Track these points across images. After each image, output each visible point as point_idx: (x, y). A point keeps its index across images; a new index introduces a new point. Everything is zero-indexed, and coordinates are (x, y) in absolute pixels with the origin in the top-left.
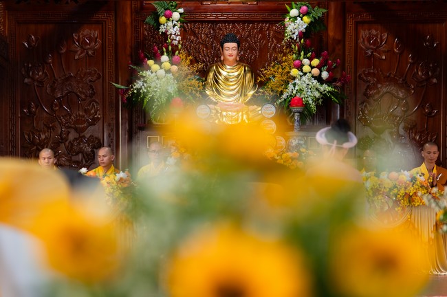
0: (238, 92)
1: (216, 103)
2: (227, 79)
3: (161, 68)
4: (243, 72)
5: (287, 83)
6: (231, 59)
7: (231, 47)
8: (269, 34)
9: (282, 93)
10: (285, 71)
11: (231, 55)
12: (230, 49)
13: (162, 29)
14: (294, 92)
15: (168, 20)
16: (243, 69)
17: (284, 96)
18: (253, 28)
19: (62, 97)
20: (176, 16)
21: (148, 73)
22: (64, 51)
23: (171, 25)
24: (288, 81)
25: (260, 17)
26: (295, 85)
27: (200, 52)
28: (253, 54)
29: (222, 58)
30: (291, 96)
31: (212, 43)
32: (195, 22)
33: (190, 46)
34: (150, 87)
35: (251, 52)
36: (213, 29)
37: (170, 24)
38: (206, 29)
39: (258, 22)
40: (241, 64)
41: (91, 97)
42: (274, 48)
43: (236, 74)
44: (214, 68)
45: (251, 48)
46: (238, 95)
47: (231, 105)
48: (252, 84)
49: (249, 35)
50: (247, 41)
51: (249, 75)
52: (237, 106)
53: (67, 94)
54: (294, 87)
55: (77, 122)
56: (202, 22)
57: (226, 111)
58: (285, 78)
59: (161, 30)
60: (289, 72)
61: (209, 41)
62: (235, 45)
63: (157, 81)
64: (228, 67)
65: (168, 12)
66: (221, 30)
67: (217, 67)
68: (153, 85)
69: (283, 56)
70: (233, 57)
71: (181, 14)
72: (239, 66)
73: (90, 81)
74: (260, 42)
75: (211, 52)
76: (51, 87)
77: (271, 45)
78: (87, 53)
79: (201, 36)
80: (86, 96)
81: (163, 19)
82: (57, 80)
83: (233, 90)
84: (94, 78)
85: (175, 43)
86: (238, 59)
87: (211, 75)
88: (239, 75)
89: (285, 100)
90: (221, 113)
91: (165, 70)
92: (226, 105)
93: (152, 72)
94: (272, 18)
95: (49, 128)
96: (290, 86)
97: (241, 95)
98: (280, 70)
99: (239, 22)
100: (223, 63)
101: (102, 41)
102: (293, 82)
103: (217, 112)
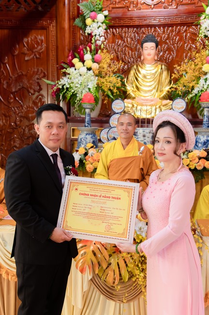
0: (154, 88)
1: (134, 98)
2: (145, 77)
3: (84, 66)
4: (160, 70)
5: (199, 78)
6: (149, 58)
7: (149, 47)
8: (186, 36)
9: (193, 88)
10: (197, 67)
11: (149, 55)
12: (149, 49)
13: (88, 31)
14: (205, 87)
15: (94, 21)
16: (160, 67)
17: (195, 91)
18: (172, 31)
19: (16, 92)
20: (101, 17)
21: (72, 69)
22: (17, 53)
23: (96, 27)
24: (200, 77)
25: (178, 21)
26: (206, 80)
27: (125, 54)
28: (171, 54)
29: (142, 58)
30: (202, 91)
31: (136, 45)
32: (122, 27)
33: (118, 49)
34: (73, 83)
35: (170, 53)
36: (138, 33)
37: (95, 25)
38: (131, 33)
39: (177, 25)
40: (159, 63)
41: (39, 92)
42: (190, 49)
43: (154, 72)
44: (135, 67)
45: (169, 50)
46: (154, 91)
47: (147, 100)
48: (167, 81)
49: (168, 38)
50: (166, 43)
51: (165, 73)
52: (152, 101)
53: (20, 89)
54: (206, 82)
55: (28, 112)
56: (128, 27)
57: (142, 105)
58: (197, 73)
59: (86, 31)
60: (201, 68)
61: (133, 45)
62: (153, 44)
63: (80, 78)
64: (147, 66)
65: (93, 14)
66: (144, 33)
67: (137, 66)
68: (75, 81)
69: (197, 52)
70: (152, 56)
71: (106, 17)
72: (156, 64)
73: (38, 79)
74: (178, 43)
75: (135, 54)
76: (7, 83)
77: (187, 46)
78: (35, 55)
79: (127, 40)
80: (35, 91)
81: (88, 21)
82: (11, 77)
83: (150, 86)
84: (40, 77)
85: (99, 43)
86: (156, 58)
87: (132, 72)
88: (156, 72)
89: (196, 95)
90: (136, 107)
91: (87, 68)
92: (143, 100)
93: (75, 69)
94: (189, 20)
95: (6, 116)
96: (202, 81)
97: (157, 91)
98: (193, 66)
99: (159, 26)
100: (142, 63)
101: (47, 45)
102: (205, 77)
103: (133, 106)
